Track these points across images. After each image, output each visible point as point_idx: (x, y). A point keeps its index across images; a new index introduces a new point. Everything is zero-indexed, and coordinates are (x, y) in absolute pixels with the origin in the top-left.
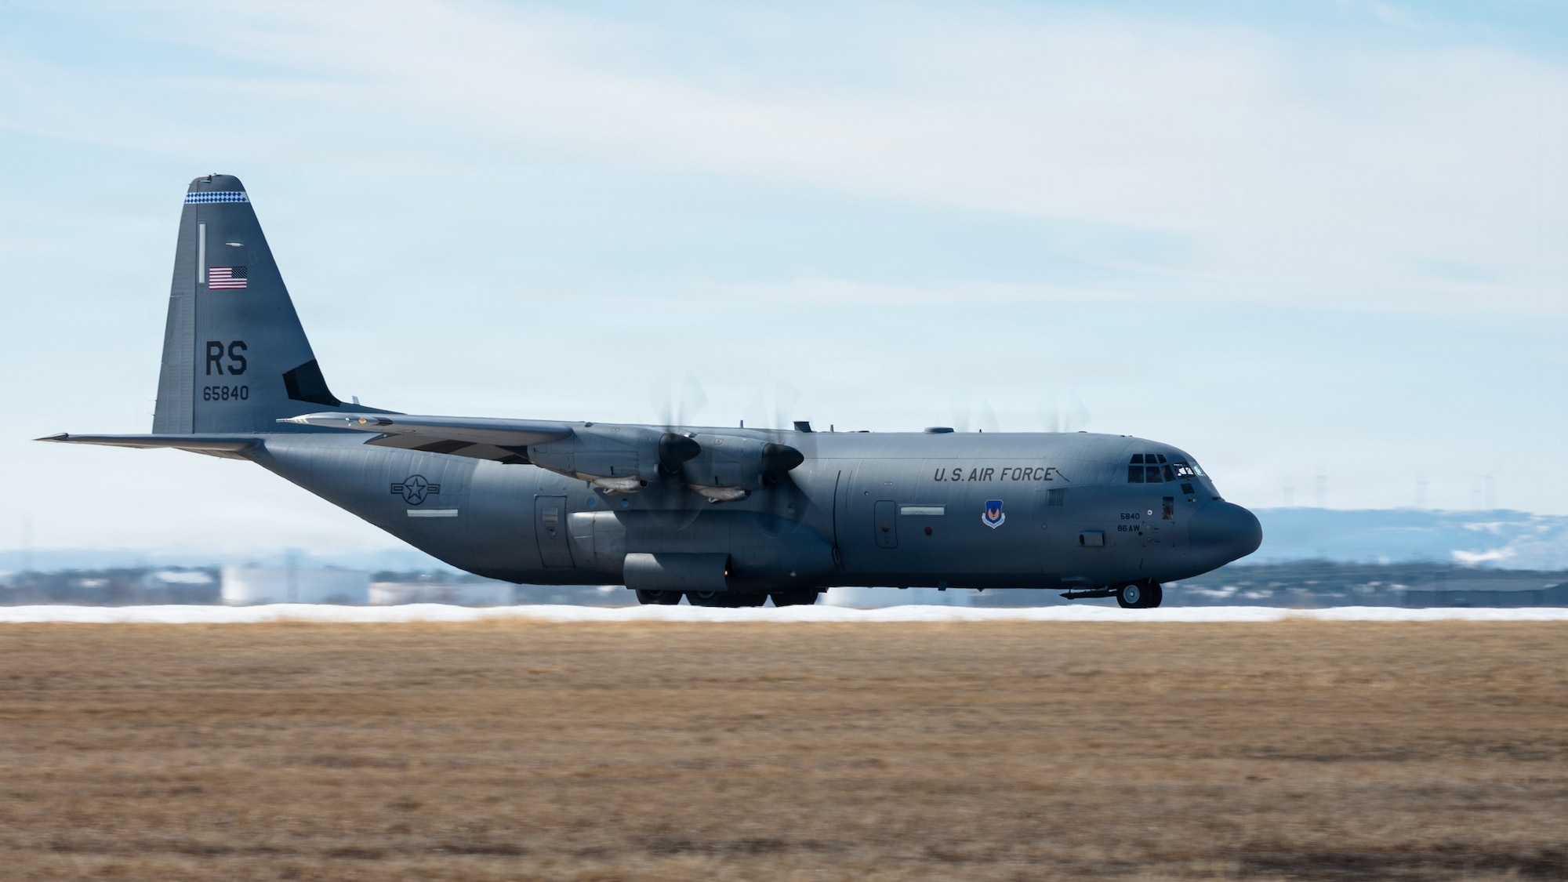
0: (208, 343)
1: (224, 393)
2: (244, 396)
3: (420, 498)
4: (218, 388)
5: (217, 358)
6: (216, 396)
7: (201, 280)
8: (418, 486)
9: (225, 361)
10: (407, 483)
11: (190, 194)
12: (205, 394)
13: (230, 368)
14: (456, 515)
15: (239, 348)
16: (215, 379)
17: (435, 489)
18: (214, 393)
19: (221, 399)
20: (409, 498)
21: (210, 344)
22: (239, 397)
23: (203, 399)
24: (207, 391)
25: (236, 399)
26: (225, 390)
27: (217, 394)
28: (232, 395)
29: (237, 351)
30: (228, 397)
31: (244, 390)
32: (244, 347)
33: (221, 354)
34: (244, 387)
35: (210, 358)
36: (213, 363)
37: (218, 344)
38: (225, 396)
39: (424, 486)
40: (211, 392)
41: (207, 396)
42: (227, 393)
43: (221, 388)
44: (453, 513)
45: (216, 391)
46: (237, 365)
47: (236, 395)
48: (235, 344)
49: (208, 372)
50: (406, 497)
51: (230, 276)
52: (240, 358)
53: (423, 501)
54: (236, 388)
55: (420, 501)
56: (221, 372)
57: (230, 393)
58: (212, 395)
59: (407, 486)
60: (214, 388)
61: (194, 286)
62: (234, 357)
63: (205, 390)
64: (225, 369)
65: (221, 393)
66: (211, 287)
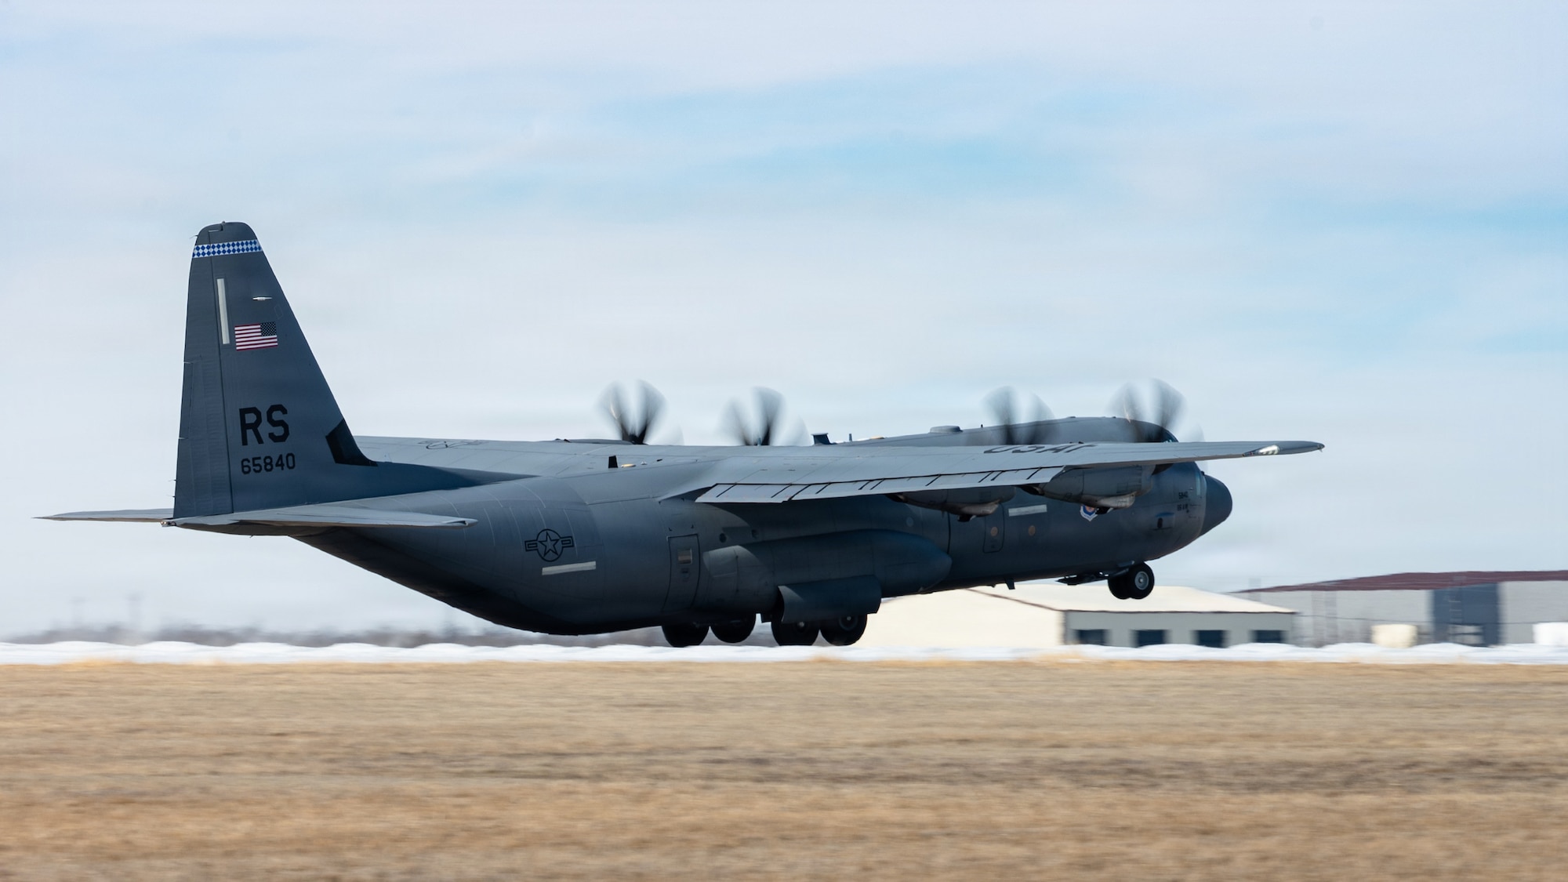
0: (241, 410)
1: (266, 464)
2: (291, 465)
3: (556, 553)
4: (259, 458)
5: (254, 426)
6: (257, 468)
7: (226, 340)
8: (551, 540)
9: (265, 428)
10: (539, 539)
11: (200, 246)
12: (243, 467)
13: (272, 436)
14: (594, 568)
15: (279, 412)
16: (253, 449)
17: (568, 542)
18: (254, 465)
19: (263, 470)
20: (545, 554)
21: (243, 412)
22: (285, 467)
23: (242, 474)
24: (246, 463)
25: (282, 469)
26: (268, 461)
27: (259, 465)
28: (277, 465)
29: (277, 416)
30: (272, 468)
31: (290, 458)
32: (284, 411)
33: (259, 421)
34: (289, 455)
35: (245, 427)
36: (250, 432)
37: (254, 410)
38: (269, 467)
39: (557, 540)
40: (251, 464)
41: (246, 469)
42: (270, 464)
43: (263, 458)
44: (591, 565)
45: (256, 462)
46: (279, 431)
47: (282, 465)
48: (273, 408)
49: (245, 442)
50: (542, 553)
51: (260, 334)
52: (282, 423)
53: (560, 556)
54: (281, 457)
55: (557, 556)
56: (260, 441)
57: (274, 463)
58: (252, 468)
59: (541, 542)
60: (254, 459)
61: (217, 348)
62: (274, 423)
63: (242, 462)
64: (265, 437)
65: (263, 465)
66: (238, 348)
